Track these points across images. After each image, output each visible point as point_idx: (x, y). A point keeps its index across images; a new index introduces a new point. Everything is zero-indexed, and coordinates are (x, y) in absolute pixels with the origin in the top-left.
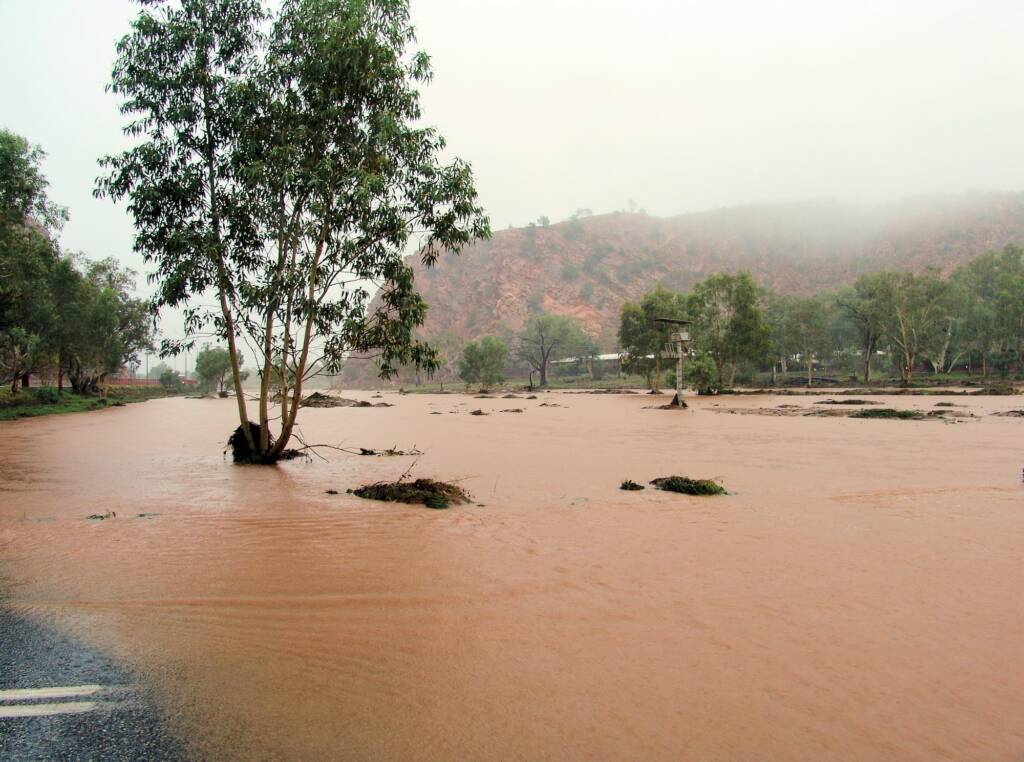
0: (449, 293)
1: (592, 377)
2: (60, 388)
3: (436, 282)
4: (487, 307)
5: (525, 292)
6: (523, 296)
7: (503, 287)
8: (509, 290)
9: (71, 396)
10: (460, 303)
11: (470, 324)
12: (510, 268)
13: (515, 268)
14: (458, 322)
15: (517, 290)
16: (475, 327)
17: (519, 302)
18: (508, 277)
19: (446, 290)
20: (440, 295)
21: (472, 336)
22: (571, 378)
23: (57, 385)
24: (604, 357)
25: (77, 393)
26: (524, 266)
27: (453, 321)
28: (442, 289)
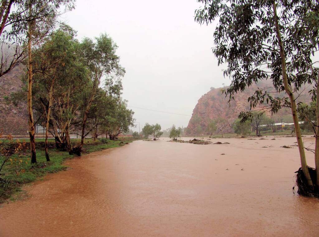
0: (220, 105)
1: (272, 131)
2: (107, 137)
3: (215, 102)
4: (232, 109)
5: (245, 104)
6: (244, 105)
7: (237, 102)
8: (239, 103)
9: (110, 141)
10: (223, 108)
11: (227, 115)
12: (239, 96)
13: (241, 96)
14: (223, 115)
15: (242, 103)
16: (228, 116)
17: (243, 107)
18: (239, 99)
19: (218, 104)
20: (216, 106)
21: (228, 119)
22: (265, 132)
23: (106, 137)
24: (276, 124)
25: (111, 140)
26: (244, 96)
27: (221, 114)
28: (217, 104)
